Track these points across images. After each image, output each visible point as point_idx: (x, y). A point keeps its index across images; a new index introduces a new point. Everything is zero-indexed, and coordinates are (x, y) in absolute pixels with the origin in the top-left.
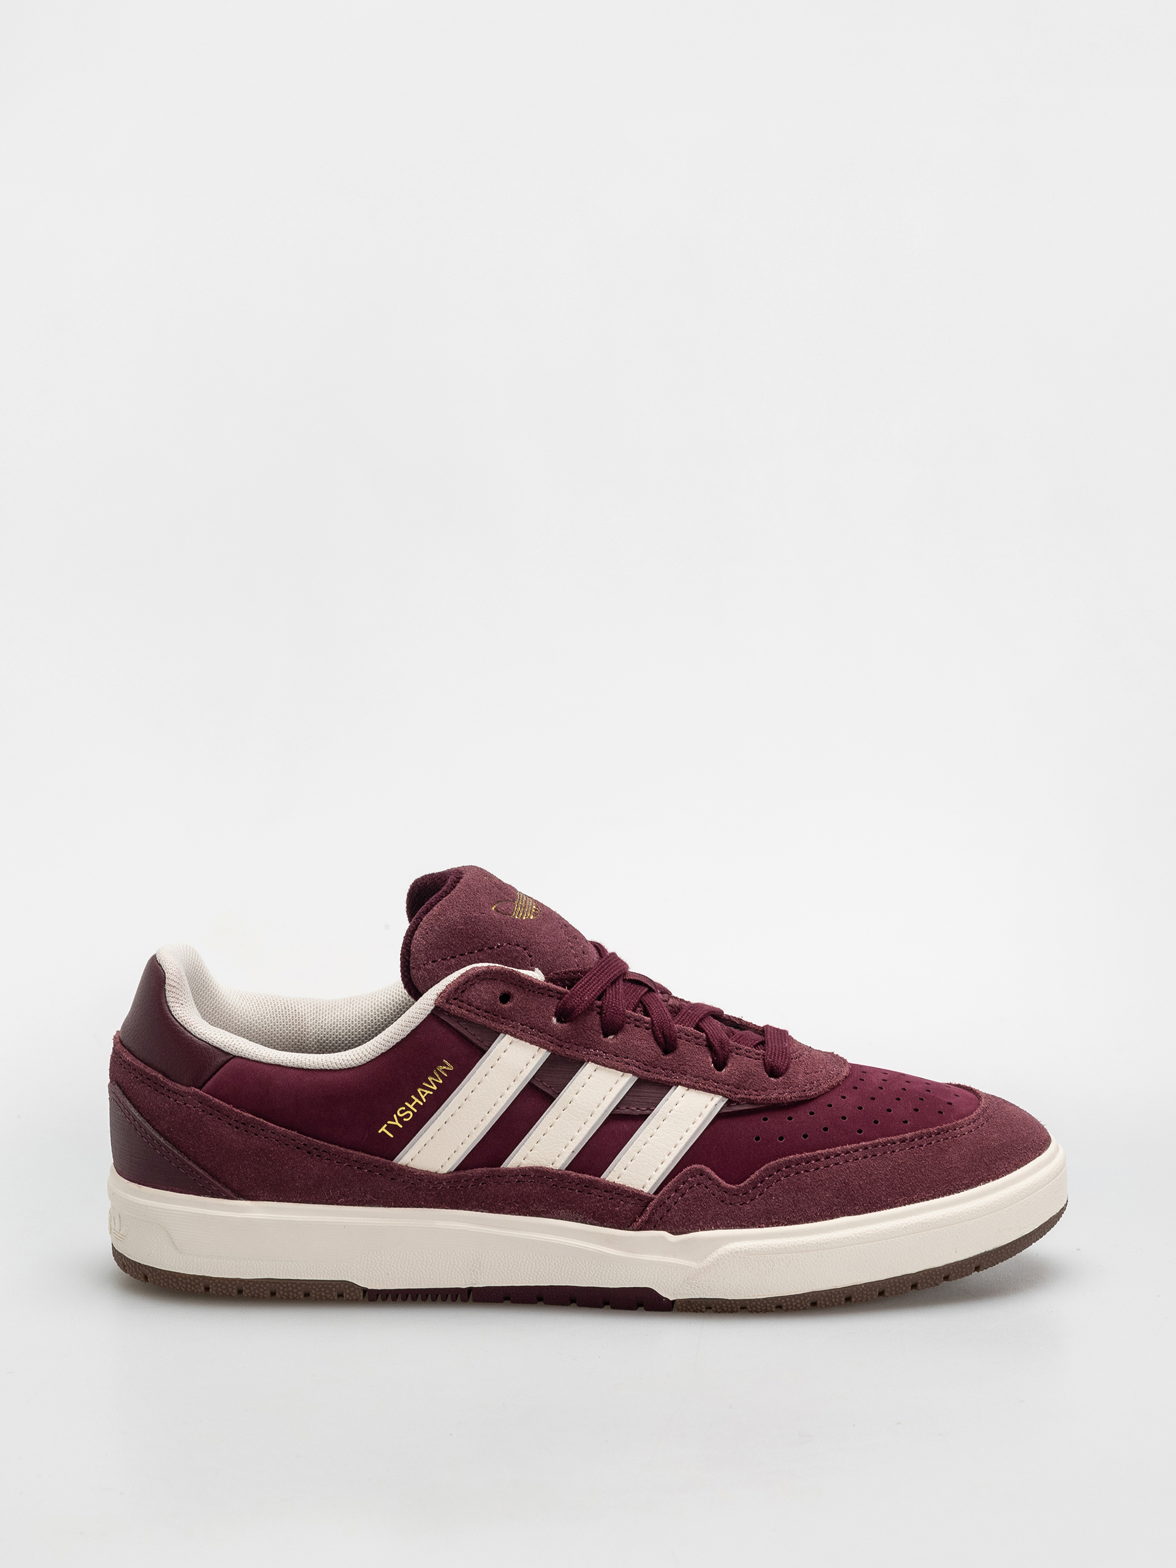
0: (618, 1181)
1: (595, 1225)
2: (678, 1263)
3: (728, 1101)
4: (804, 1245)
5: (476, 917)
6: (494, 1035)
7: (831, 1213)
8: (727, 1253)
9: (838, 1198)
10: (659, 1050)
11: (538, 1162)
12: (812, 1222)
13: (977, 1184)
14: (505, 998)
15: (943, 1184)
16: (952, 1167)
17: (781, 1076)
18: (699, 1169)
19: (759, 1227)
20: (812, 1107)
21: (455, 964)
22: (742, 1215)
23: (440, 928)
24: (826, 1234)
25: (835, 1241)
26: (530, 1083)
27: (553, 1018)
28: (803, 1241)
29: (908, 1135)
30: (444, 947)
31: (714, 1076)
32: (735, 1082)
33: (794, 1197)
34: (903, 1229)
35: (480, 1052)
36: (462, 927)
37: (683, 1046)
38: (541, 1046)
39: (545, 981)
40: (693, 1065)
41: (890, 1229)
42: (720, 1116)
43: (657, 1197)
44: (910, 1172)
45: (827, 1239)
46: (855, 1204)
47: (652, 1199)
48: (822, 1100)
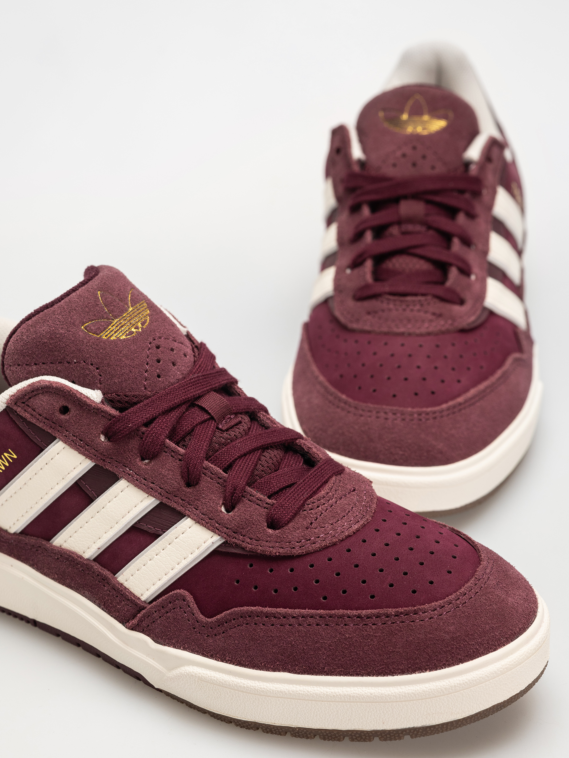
0: (126, 584)
1: (105, 611)
2: (155, 665)
3: (224, 542)
4: (244, 687)
5: (61, 334)
6: (51, 439)
7: (274, 666)
8: (185, 673)
9: (282, 655)
10: (182, 483)
11: (74, 548)
12: (257, 670)
13: (413, 671)
14: (65, 410)
15: (381, 665)
16: (394, 651)
17: (278, 529)
18: (183, 596)
19: (216, 660)
20: (295, 564)
21: (36, 371)
22: (205, 645)
23: (27, 338)
24: (265, 684)
25: (270, 692)
26: (76, 483)
27: (101, 436)
28: (244, 684)
29: (364, 612)
30: (27, 356)
31: (218, 517)
32: (233, 527)
33: (247, 644)
34: (331, 697)
35: (40, 450)
36: (46, 341)
37: (205, 482)
38: (87, 456)
39: (102, 402)
40: (205, 503)
41: (320, 694)
42: (215, 553)
43: (149, 607)
44: (353, 647)
45: (264, 689)
46: (296, 664)
47: (144, 608)
48: (308, 559)
